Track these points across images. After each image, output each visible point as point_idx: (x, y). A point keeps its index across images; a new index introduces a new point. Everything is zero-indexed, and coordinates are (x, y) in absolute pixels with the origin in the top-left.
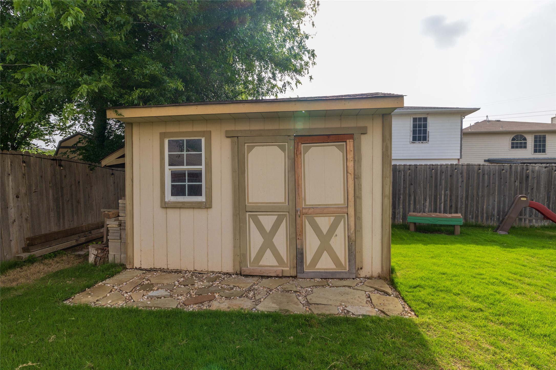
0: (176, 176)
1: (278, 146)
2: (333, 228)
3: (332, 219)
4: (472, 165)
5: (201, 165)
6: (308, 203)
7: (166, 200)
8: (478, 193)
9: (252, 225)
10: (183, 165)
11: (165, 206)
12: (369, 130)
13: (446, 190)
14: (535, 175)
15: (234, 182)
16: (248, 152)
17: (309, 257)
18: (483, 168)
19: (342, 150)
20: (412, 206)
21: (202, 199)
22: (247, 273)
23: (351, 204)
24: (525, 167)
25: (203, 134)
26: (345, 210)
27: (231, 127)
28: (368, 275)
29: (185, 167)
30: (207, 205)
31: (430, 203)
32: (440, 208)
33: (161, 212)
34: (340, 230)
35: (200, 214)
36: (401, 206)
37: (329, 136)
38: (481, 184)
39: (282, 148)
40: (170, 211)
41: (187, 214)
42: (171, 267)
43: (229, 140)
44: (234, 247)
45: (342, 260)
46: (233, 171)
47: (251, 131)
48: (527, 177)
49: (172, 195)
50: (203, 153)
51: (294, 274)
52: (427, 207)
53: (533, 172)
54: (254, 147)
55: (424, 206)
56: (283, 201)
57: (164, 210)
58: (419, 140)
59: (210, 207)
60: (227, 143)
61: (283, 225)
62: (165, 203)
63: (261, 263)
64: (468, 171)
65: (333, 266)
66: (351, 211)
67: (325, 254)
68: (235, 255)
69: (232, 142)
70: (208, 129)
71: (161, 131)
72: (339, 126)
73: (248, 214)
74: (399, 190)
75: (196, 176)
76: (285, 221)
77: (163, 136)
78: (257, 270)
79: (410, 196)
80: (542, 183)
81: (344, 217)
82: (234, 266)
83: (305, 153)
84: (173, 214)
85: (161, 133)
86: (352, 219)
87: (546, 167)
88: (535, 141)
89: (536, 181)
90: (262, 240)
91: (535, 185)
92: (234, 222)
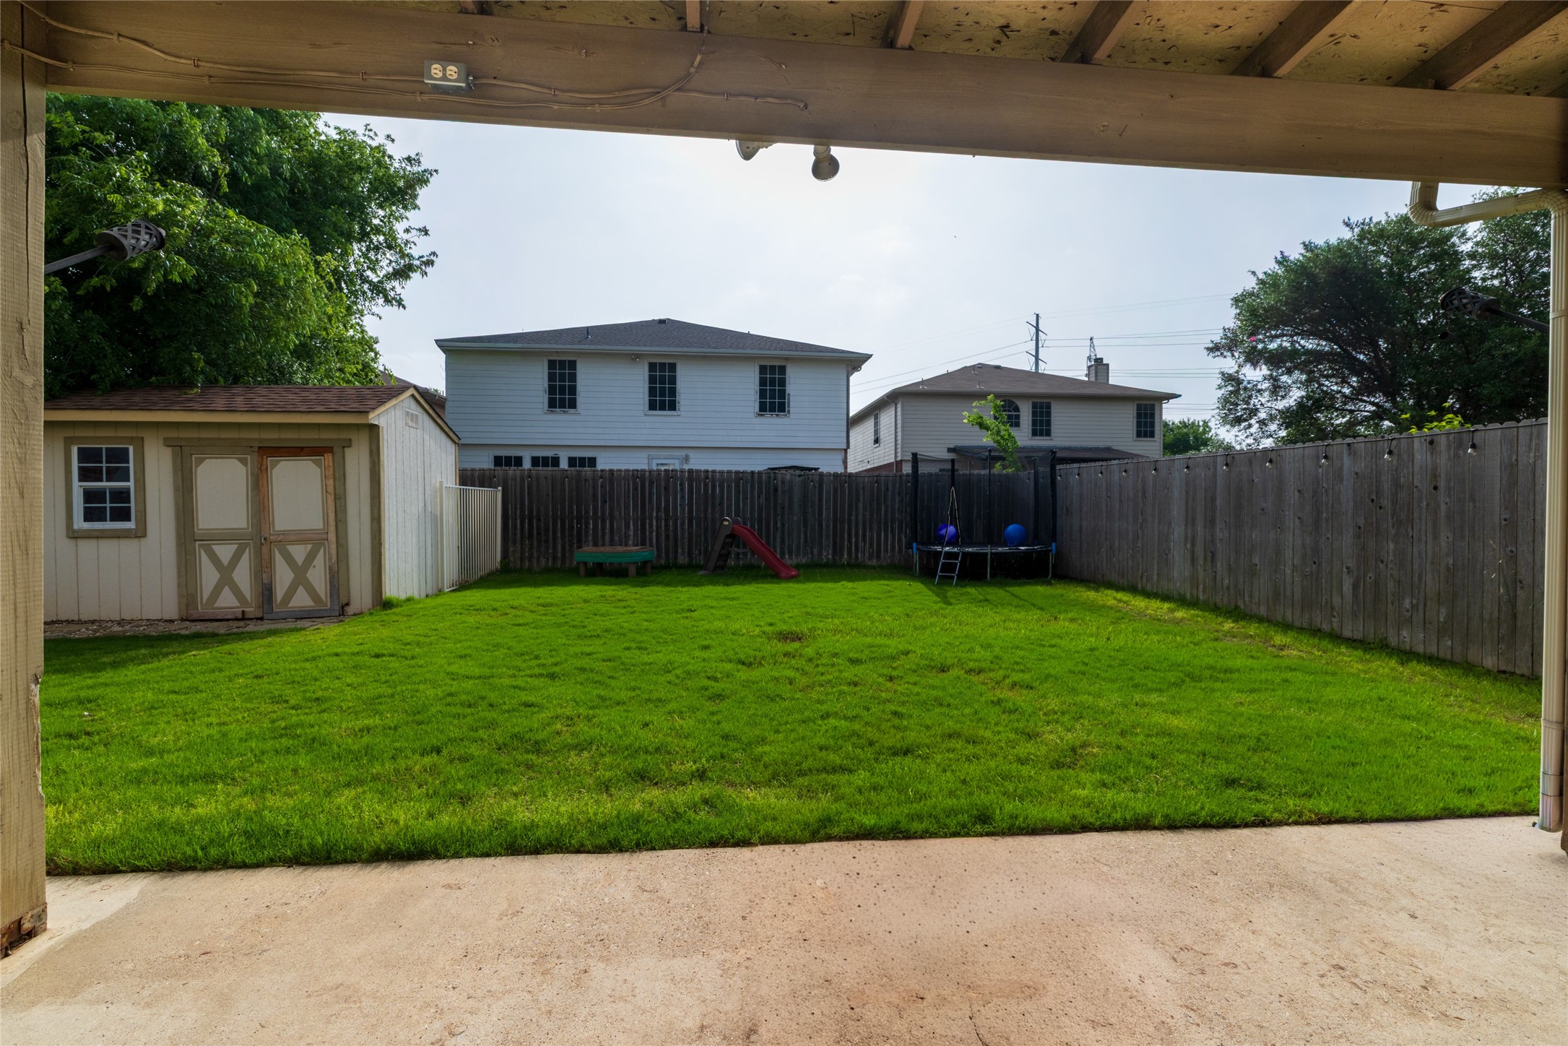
0: (89, 496)
1: (239, 459)
2: (310, 558)
3: (309, 547)
4: (698, 471)
5: (128, 481)
6: (277, 529)
7: (76, 527)
8: (705, 514)
9: (204, 557)
10: (102, 481)
11: (74, 535)
12: (354, 443)
13: (658, 510)
14: (786, 488)
15: (176, 503)
16: (197, 466)
17: (279, 593)
18: (713, 476)
19: (319, 466)
20: (607, 537)
21: (130, 525)
22: (196, 617)
23: (332, 529)
24: (772, 475)
25: (131, 440)
26: (325, 536)
27: (172, 434)
28: (357, 612)
29: (104, 484)
30: (140, 533)
31: (636, 531)
32: (651, 540)
33: (67, 545)
34: (319, 560)
35: (129, 546)
36: (590, 538)
37: (302, 448)
38: (710, 501)
39: (244, 462)
40: (81, 542)
41: (108, 546)
42: (84, 617)
43: (170, 449)
44: (179, 586)
45: (323, 595)
46: (176, 489)
47: (199, 439)
48: (776, 490)
49: (85, 521)
50: (131, 465)
51: (259, 615)
52: (632, 538)
53: (783, 483)
54: (204, 459)
55: (627, 537)
56: (245, 526)
57: (72, 542)
58: (772, 410)
59: (144, 536)
60: (167, 454)
61: (246, 556)
62: (74, 531)
63: (216, 605)
64: (690, 479)
65: (312, 603)
66: (332, 536)
67: (301, 589)
68: (180, 596)
69: (174, 453)
70: (140, 435)
71: (67, 435)
72: (317, 437)
73: (197, 543)
74: (587, 512)
75: (122, 495)
76: (247, 551)
77: (69, 442)
78: (210, 612)
79: (603, 521)
80: (796, 500)
81: (324, 544)
82: (180, 610)
83: (272, 469)
84: (87, 547)
85: (66, 438)
86: (334, 547)
87: (800, 476)
88: (1034, 414)
89: (787, 497)
90: (218, 576)
91: (787, 502)
92: (179, 554)
